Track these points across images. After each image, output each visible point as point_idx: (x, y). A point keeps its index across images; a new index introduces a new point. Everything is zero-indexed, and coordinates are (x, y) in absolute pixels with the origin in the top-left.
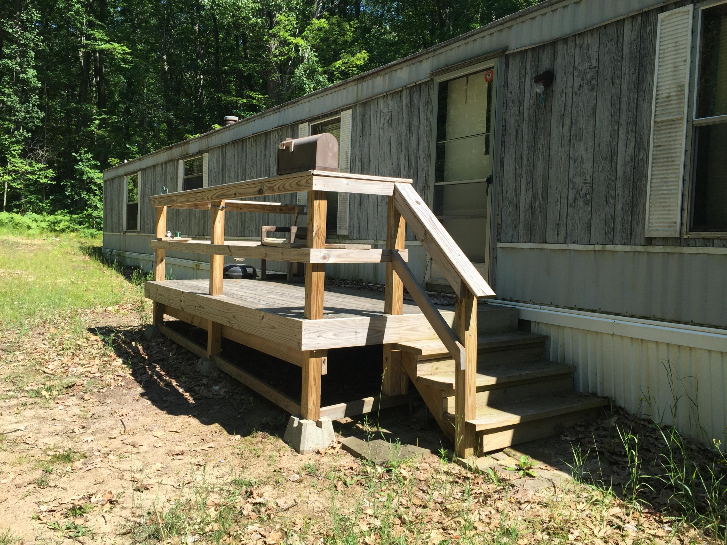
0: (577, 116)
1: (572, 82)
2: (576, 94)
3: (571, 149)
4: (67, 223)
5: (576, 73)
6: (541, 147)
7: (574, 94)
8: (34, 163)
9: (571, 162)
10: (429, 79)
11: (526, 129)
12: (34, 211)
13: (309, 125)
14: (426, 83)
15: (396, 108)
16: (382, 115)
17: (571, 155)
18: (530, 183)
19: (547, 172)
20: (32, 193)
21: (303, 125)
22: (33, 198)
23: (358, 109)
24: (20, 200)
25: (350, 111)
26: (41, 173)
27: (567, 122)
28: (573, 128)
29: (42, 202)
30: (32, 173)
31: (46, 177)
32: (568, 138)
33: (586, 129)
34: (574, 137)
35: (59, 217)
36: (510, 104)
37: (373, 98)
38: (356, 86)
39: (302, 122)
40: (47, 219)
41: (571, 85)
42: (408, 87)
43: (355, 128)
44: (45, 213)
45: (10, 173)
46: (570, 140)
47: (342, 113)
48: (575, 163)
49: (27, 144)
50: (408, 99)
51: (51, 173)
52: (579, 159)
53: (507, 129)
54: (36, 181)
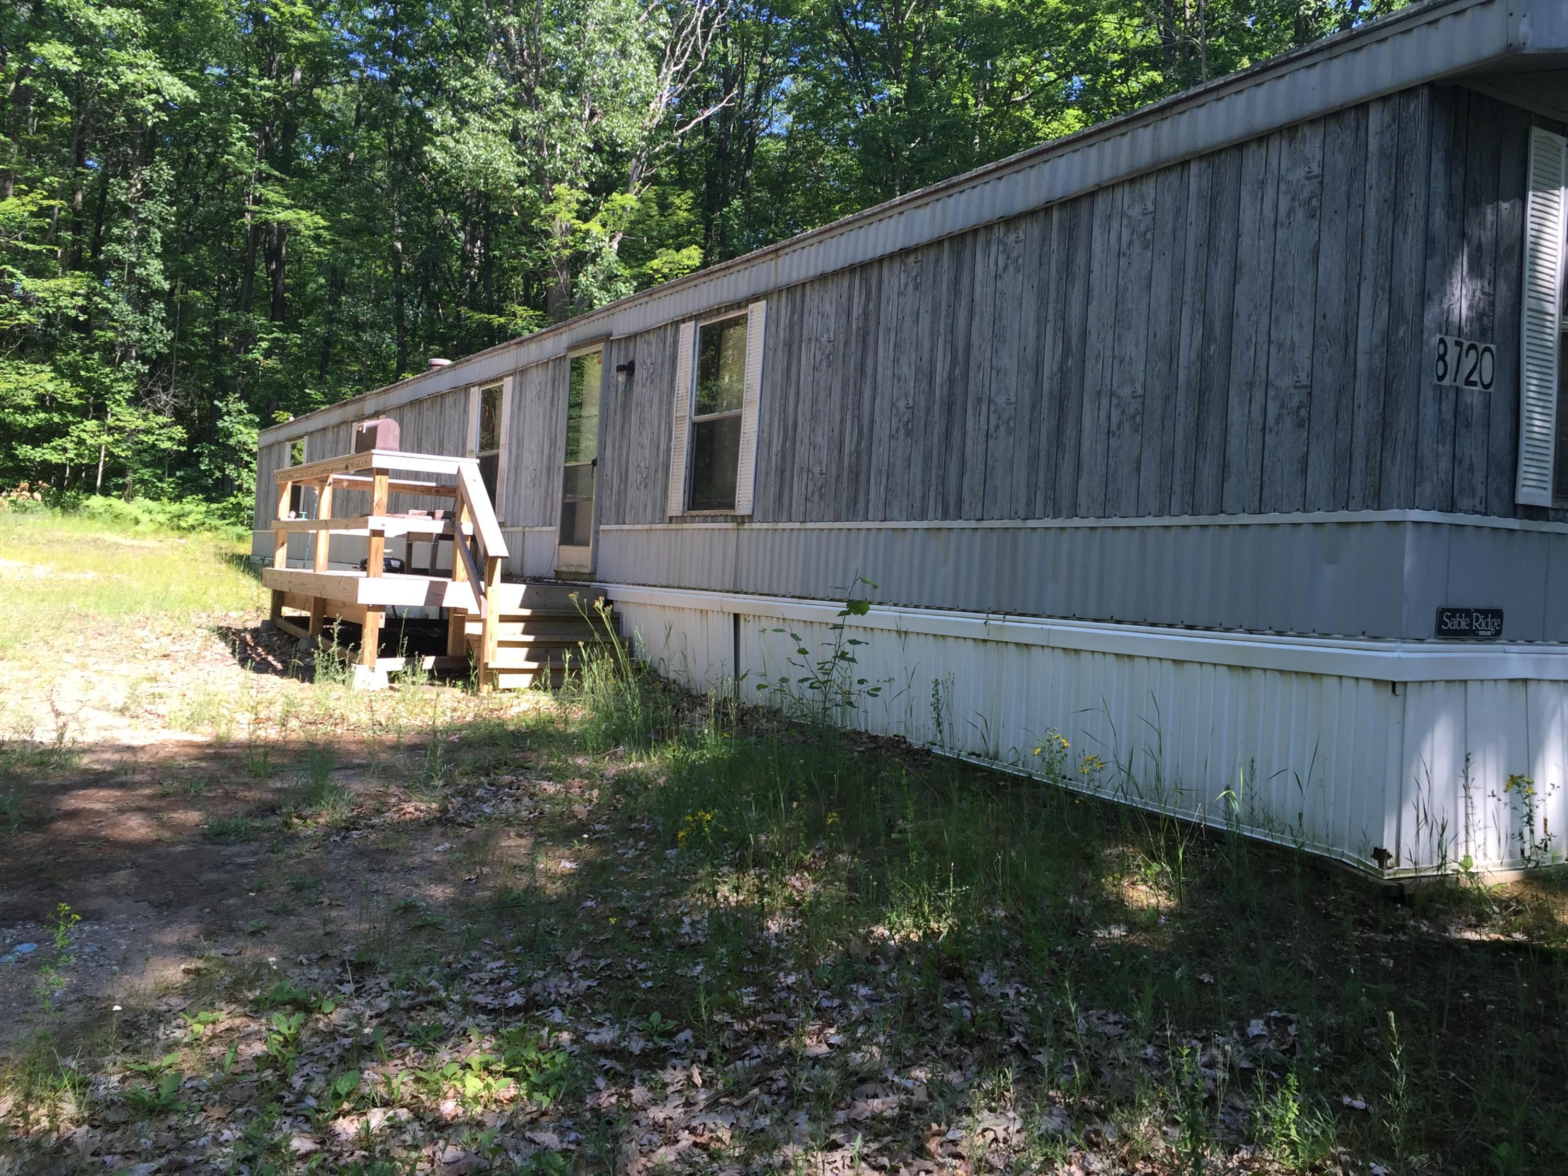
3: (640, 436)
4: (200, 517)
6: (626, 432)
8: (151, 416)
9: (639, 447)
11: (619, 414)
12: (146, 495)
18: (619, 467)
19: (628, 456)
20: (146, 465)
22: (146, 473)
24: (124, 476)
25: (511, 378)
26: (162, 431)
27: (639, 410)
28: (642, 417)
29: (161, 480)
30: (148, 432)
31: (170, 439)
33: (647, 418)
34: (642, 425)
35: (188, 507)
36: (612, 388)
37: (528, 366)
40: (168, 509)
41: (642, 377)
43: (514, 398)
44: (165, 500)
45: (110, 430)
47: (505, 380)
48: (641, 449)
49: (142, 383)
50: (552, 372)
51: (179, 432)
52: (644, 446)
53: (609, 412)
54: (154, 446)
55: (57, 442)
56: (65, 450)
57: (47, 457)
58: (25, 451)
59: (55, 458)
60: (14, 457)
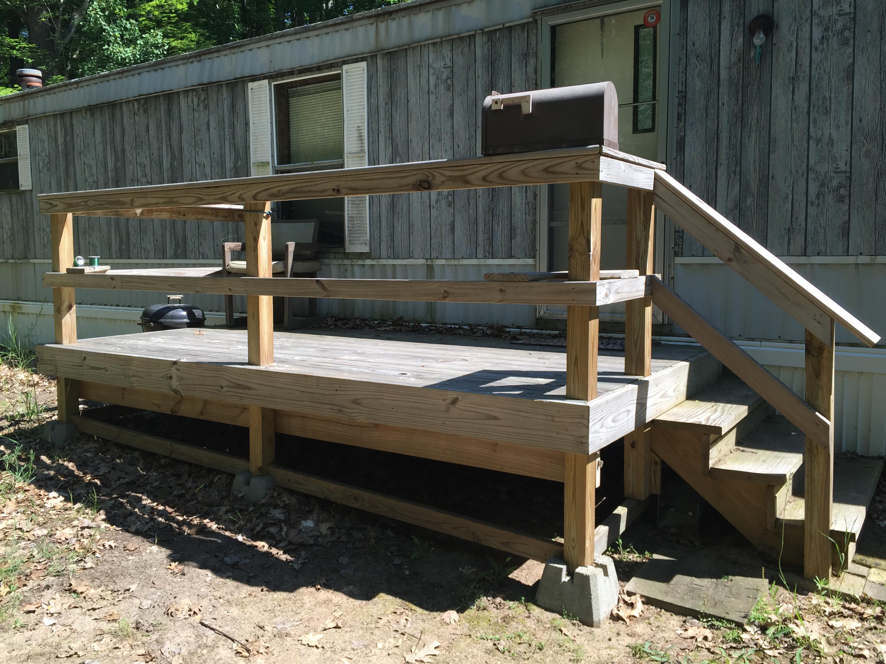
0: (819, 79)
1: (808, 33)
2: (816, 49)
3: (812, 126)
5: (816, 20)
6: (754, 122)
7: (813, 50)
9: (811, 142)
10: (531, 20)
11: (726, 98)
13: (270, 84)
14: (523, 26)
15: (460, 61)
16: (431, 71)
17: (811, 134)
18: (735, 173)
19: (767, 157)
21: (256, 83)
23: (380, 62)
25: (364, 64)
27: (803, 87)
28: (814, 97)
32: (806, 110)
33: (836, 97)
34: (816, 109)
36: (693, 60)
37: (413, 45)
38: (373, 27)
39: (255, 78)
41: (808, 36)
42: (486, 30)
43: (374, 91)
46: (809, 113)
47: (345, 67)
48: (817, 145)
50: (486, 49)
52: (826, 139)
53: (689, 95)
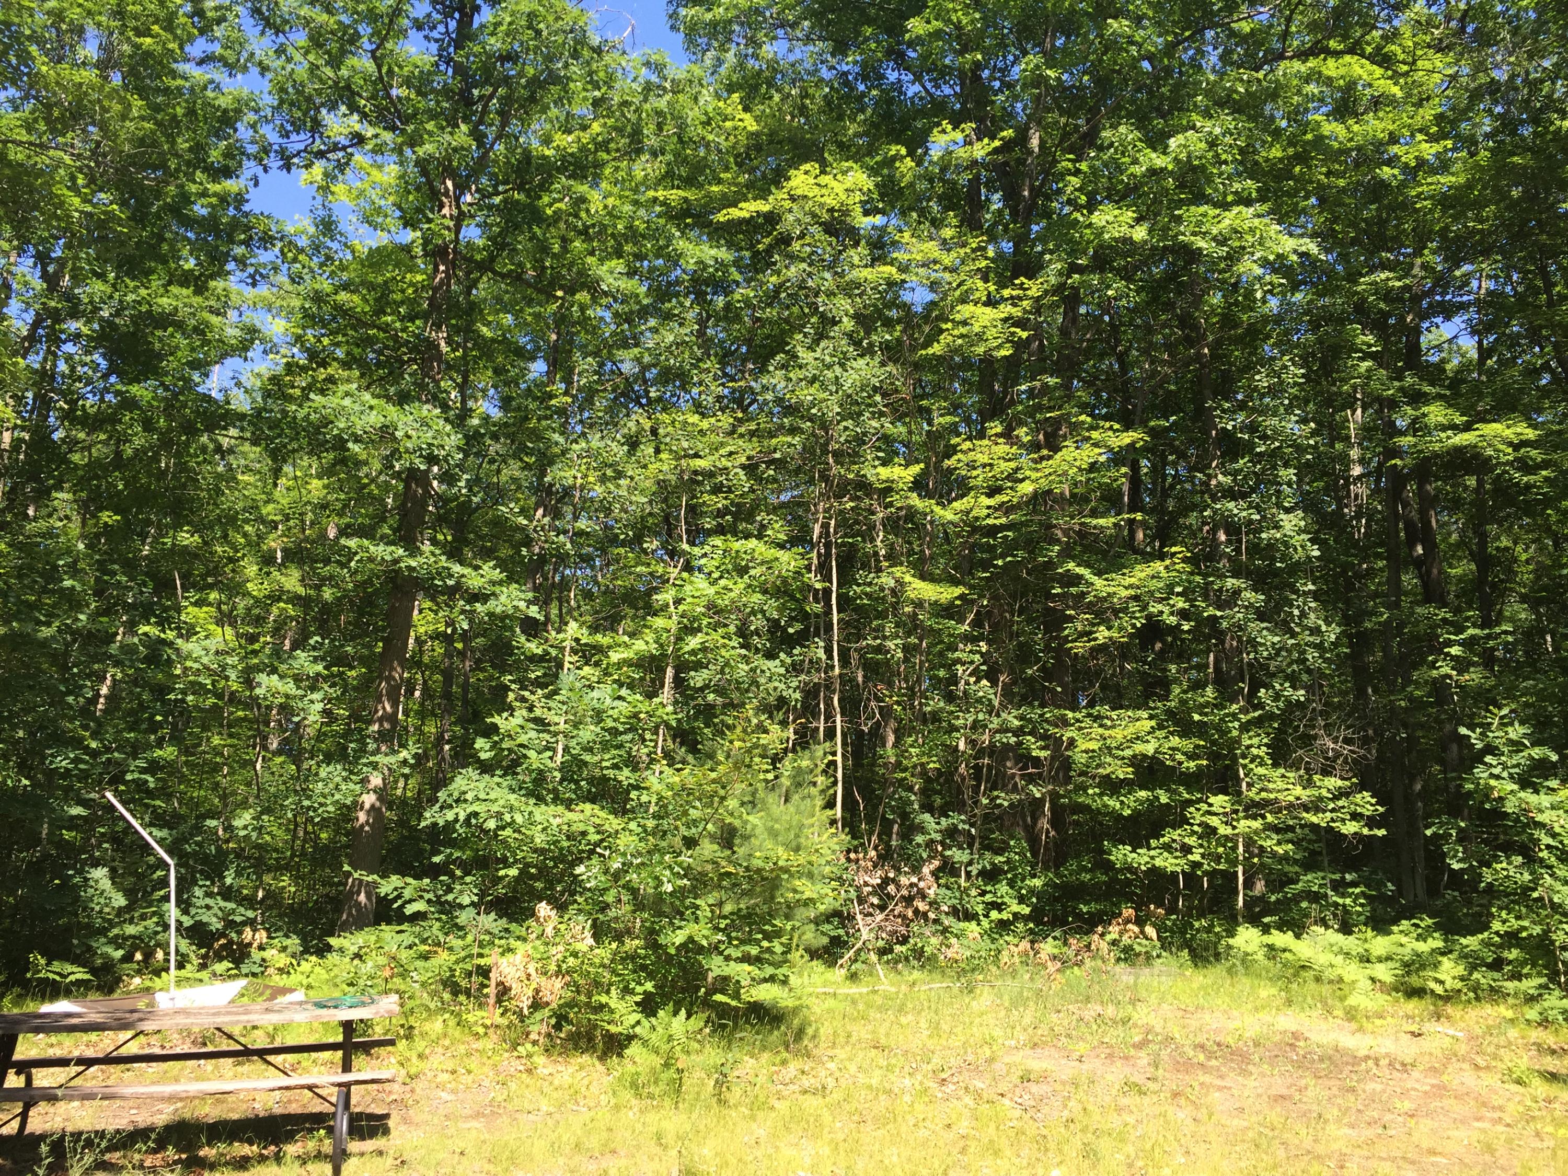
8: (1315, 777)
12: (1327, 924)
26: (1340, 803)
30: (1315, 806)
31: (1355, 816)
35: (1413, 944)
40: (1377, 949)
45: (1255, 810)
51: (1366, 802)
54: (1330, 831)
55: (1171, 835)
56: (1186, 850)
57: (1158, 862)
58: (1121, 854)
59: (1169, 863)
60: (1108, 866)
